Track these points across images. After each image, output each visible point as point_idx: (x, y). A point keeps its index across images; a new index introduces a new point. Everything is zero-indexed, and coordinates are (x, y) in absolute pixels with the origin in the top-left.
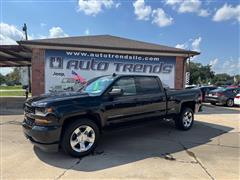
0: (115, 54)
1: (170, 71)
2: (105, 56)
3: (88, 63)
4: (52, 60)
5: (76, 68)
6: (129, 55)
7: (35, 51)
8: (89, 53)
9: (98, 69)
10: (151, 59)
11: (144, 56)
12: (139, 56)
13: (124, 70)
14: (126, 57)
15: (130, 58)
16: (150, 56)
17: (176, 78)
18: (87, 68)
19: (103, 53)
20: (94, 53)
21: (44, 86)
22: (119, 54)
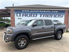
0: (40, 10)
1: (62, 16)
2: (36, 11)
3: (30, 14)
4: (17, 13)
5: (25, 16)
6: (45, 10)
7: (11, 11)
8: (30, 10)
9: (33, 16)
10: (54, 12)
11: (51, 11)
12: (49, 11)
13: (43, 17)
14: (44, 11)
15: (46, 11)
16: (54, 11)
17: (65, 19)
18: (29, 16)
19: (35, 10)
20: (32, 10)
21: (15, 23)
22: (41, 10)
